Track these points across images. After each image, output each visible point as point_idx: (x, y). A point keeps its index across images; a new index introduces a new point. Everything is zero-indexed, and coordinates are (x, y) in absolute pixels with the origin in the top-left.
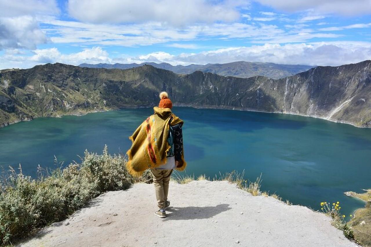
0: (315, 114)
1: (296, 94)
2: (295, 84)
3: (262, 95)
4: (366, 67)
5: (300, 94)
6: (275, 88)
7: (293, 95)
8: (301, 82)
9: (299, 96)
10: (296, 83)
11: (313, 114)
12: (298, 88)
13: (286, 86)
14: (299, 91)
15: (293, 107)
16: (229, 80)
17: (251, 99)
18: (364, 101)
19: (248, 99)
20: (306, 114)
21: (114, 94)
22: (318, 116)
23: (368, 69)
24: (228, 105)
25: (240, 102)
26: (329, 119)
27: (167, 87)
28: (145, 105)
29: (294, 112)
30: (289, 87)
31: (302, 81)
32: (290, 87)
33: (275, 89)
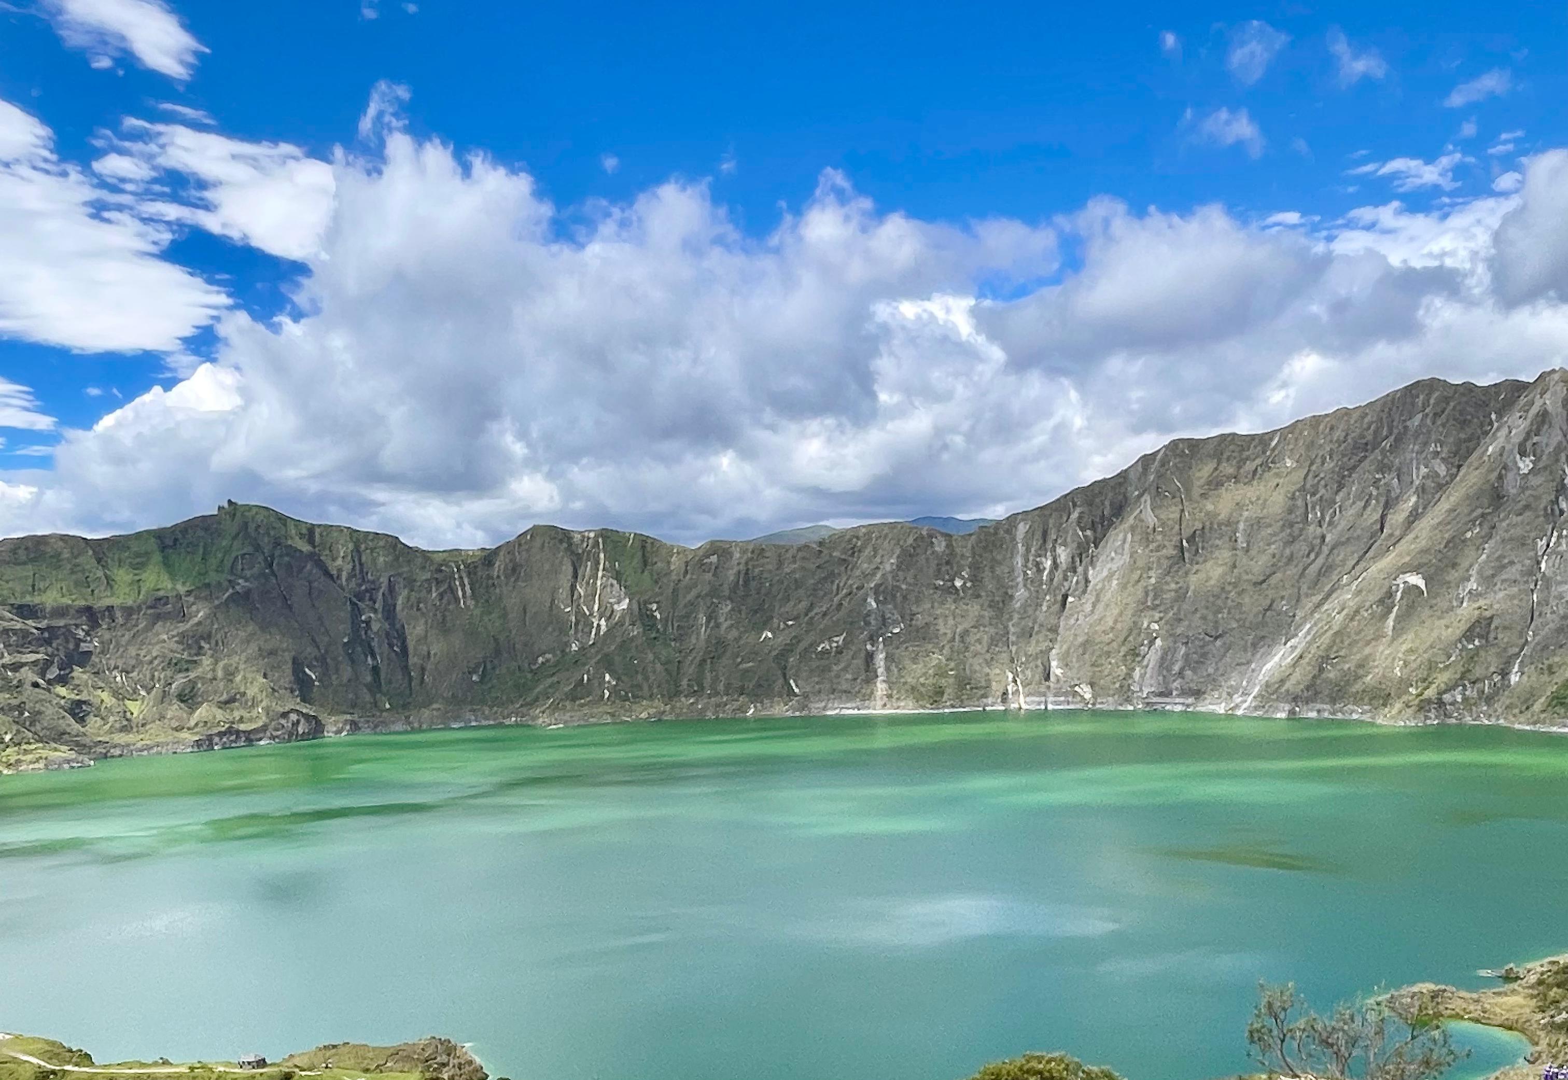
0: (1174, 693)
1: (1070, 599)
2: (1060, 550)
3: (896, 623)
4: (1420, 416)
5: (1089, 598)
6: (962, 578)
7: (1057, 607)
8: (1089, 533)
9: (1088, 608)
10: (1065, 544)
11: (1161, 694)
12: (1080, 569)
13: (1019, 561)
14: (1087, 581)
15: (1059, 672)
16: (714, 559)
17: (839, 651)
18: (1421, 583)
19: (825, 652)
20: (1128, 700)
21: (49, 682)
22: (1190, 700)
23: (1429, 422)
24: (717, 694)
25: (784, 675)
26: (1245, 705)
27: (375, 627)
28: (250, 732)
29: (1066, 694)
30: (1030, 565)
31: (1095, 531)
32: (1037, 565)
33: (958, 583)
